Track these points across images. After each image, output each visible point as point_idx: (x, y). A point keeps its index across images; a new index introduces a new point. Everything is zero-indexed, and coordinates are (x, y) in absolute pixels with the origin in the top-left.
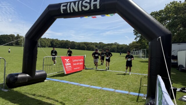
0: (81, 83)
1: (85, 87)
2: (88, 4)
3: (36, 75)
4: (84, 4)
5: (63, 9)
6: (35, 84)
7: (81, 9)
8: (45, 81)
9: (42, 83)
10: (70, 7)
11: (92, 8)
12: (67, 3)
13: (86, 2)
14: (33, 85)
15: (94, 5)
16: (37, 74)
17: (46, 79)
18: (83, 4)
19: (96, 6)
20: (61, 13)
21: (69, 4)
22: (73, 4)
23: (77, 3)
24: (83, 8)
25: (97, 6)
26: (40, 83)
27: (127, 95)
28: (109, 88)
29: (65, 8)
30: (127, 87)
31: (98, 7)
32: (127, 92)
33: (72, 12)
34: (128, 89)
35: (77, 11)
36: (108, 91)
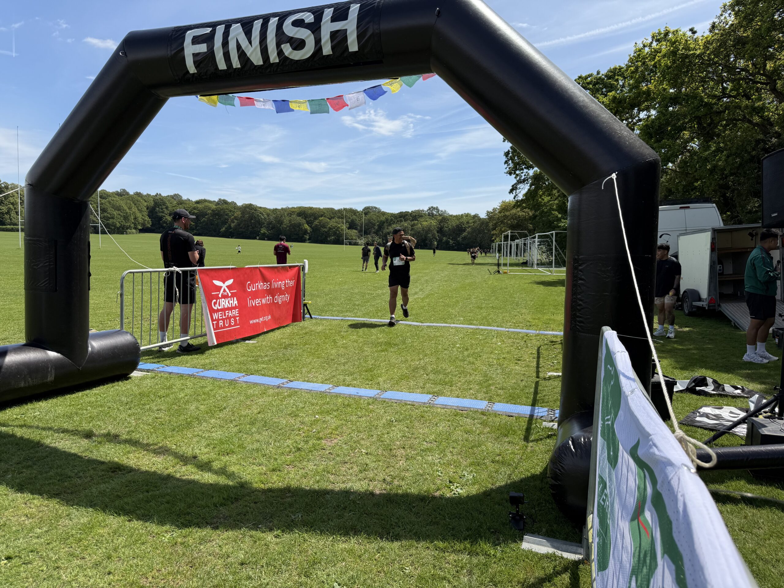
0: (290, 377)
1: (310, 391)
2: (308, 32)
3: (92, 352)
4: (289, 30)
6: (88, 391)
7: (276, 54)
8: (135, 374)
9: (120, 386)
10: (225, 44)
11: (327, 50)
12: (214, 25)
13: (298, 23)
14: (80, 394)
15: (334, 35)
16: (95, 345)
17: (139, 367)
18: (283, 33)
19: (345, 38)
20: (188, 72)
21: (220, 30)
22: (241, 30)
23: (257, 25)
24: (287, 49)
25: (349, 41)
26: (110, 385)
27: (483, 413)
28: (411, 390)
29: (202, 48)
30: (480, 384)
31: (353, 46)
32: (482, 405)
33: (234, 67)
34: (486, 393)
35: (261, 63)
36: (406, 404)
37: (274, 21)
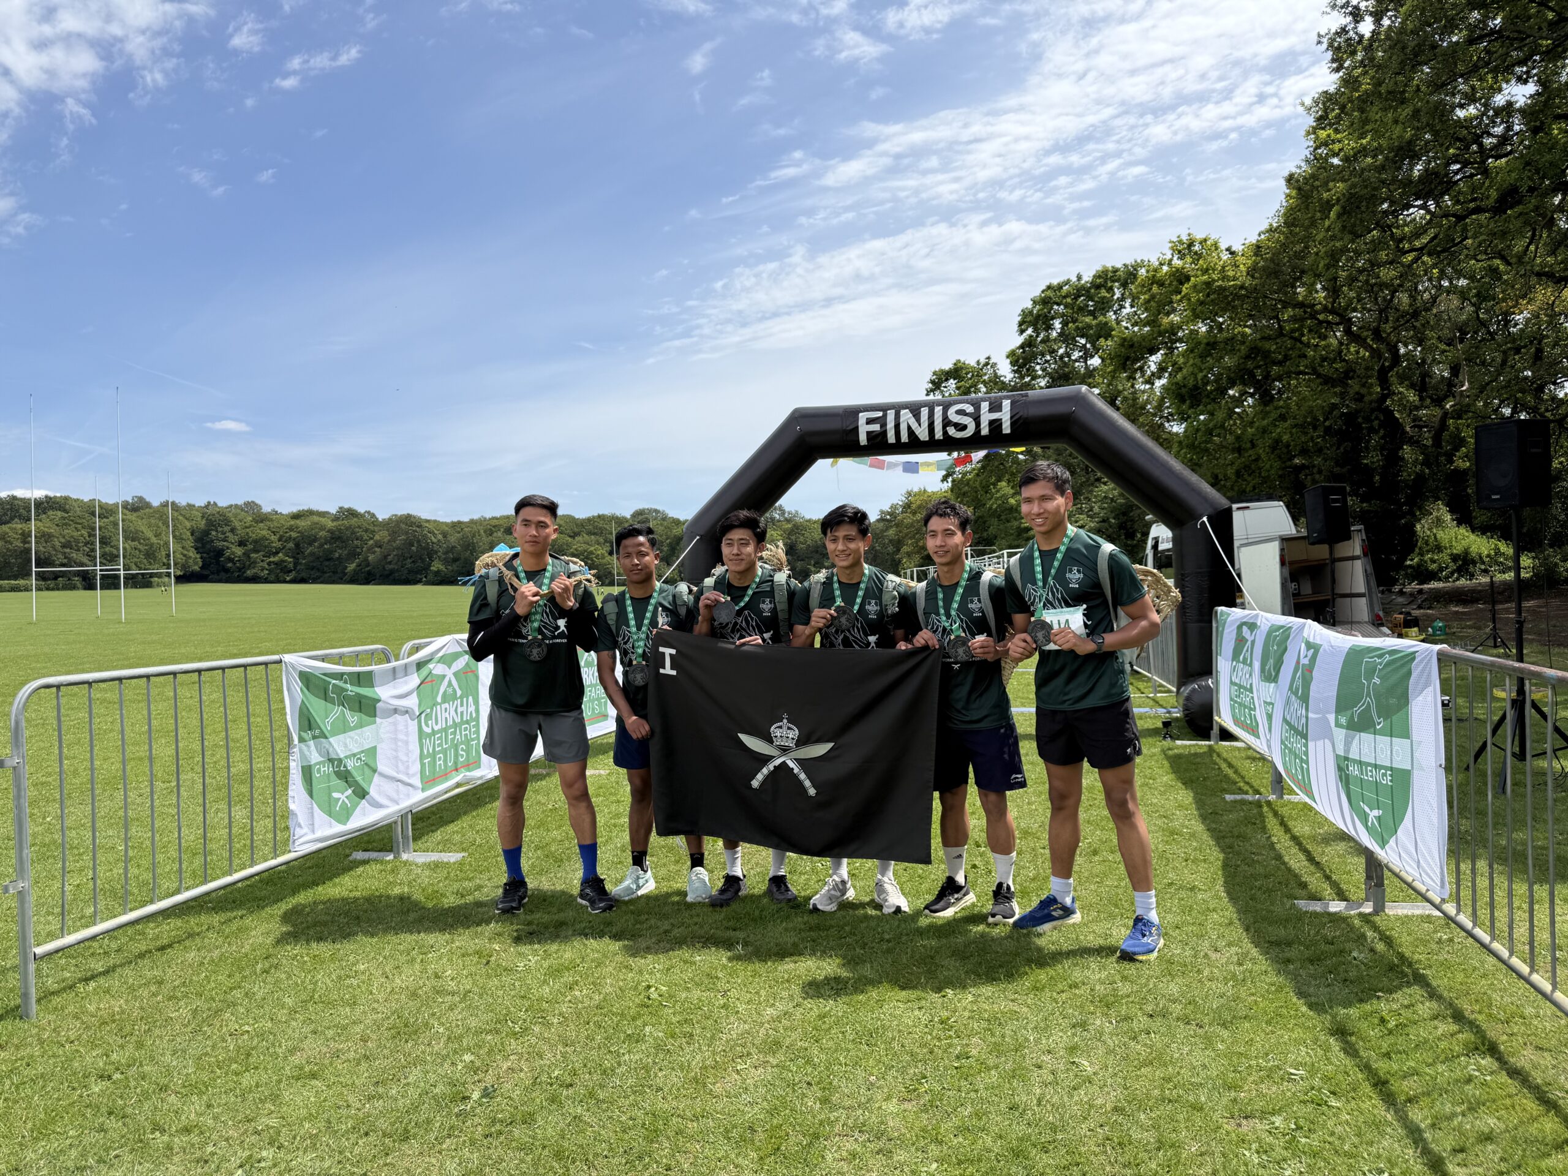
2: (969, 419)
4: (952, 416)
5: (868, 433)
7: (941, 433)
10: (897, 426)
11: (986, 431)
12: (884, 408)
13: (960, 412)
15: (991, 422)
18: (948, 419)
19: (1001, 424)
21: (889, 413)
22: (911, 413)
23: (925, 412)
24: (951, 430)
25: (1004, 425)
29: (876, 427)
33: (902, 439)
35: (927, 439)
37: (938, 410)
